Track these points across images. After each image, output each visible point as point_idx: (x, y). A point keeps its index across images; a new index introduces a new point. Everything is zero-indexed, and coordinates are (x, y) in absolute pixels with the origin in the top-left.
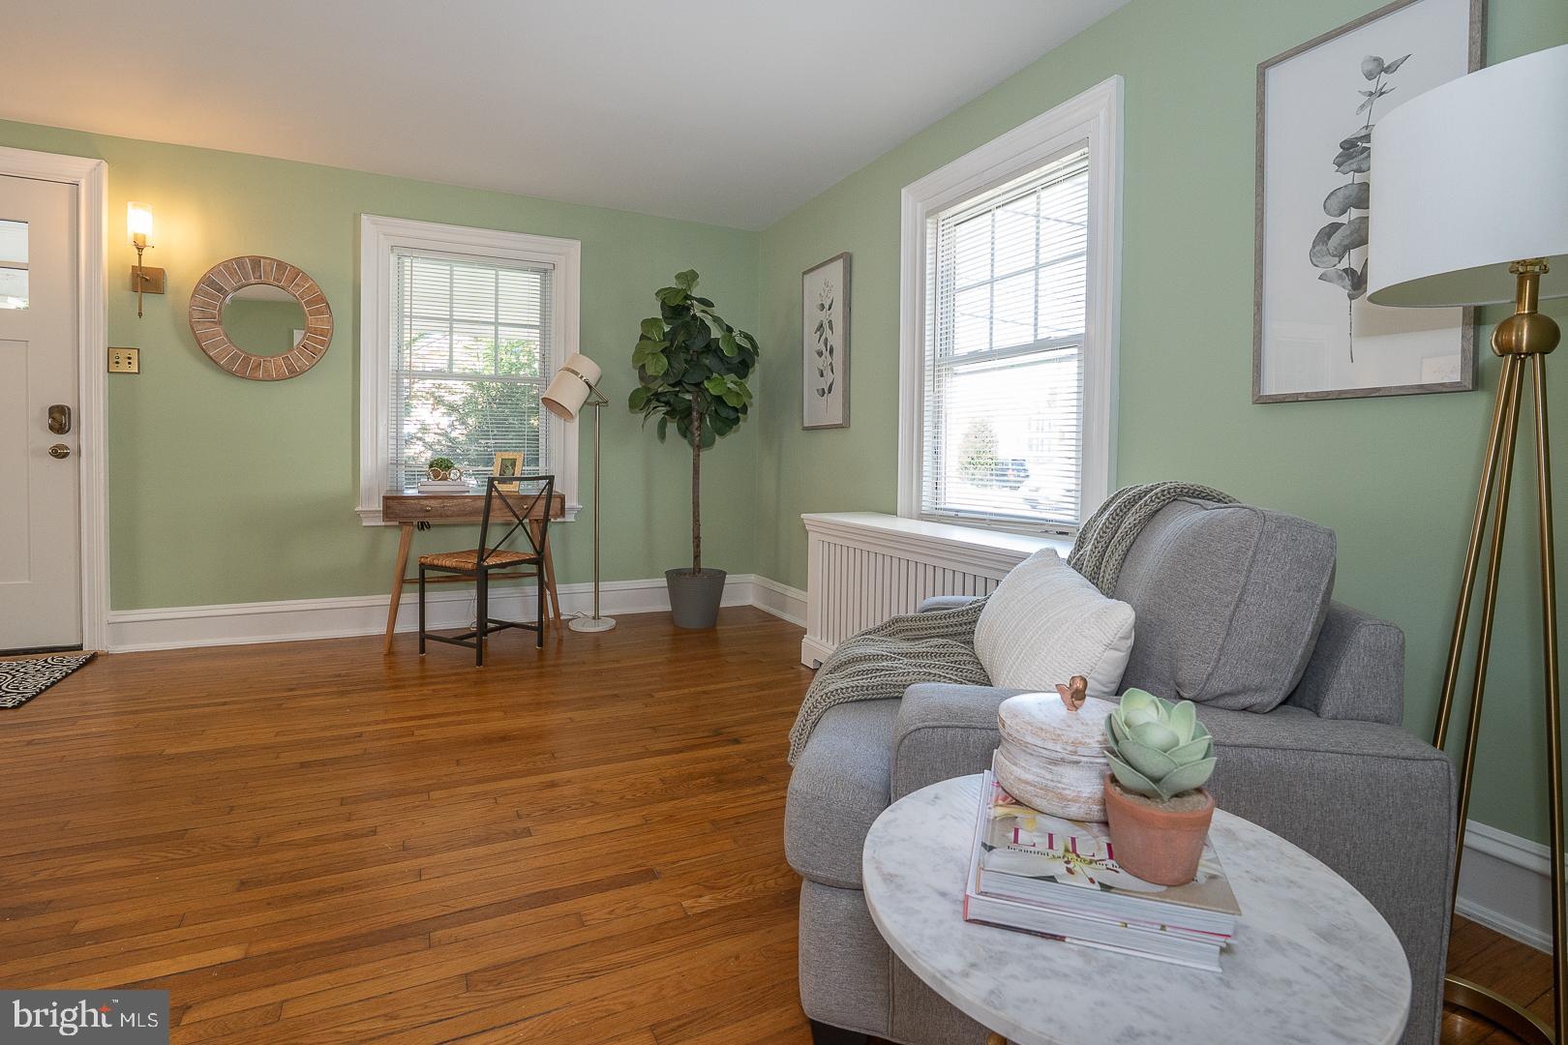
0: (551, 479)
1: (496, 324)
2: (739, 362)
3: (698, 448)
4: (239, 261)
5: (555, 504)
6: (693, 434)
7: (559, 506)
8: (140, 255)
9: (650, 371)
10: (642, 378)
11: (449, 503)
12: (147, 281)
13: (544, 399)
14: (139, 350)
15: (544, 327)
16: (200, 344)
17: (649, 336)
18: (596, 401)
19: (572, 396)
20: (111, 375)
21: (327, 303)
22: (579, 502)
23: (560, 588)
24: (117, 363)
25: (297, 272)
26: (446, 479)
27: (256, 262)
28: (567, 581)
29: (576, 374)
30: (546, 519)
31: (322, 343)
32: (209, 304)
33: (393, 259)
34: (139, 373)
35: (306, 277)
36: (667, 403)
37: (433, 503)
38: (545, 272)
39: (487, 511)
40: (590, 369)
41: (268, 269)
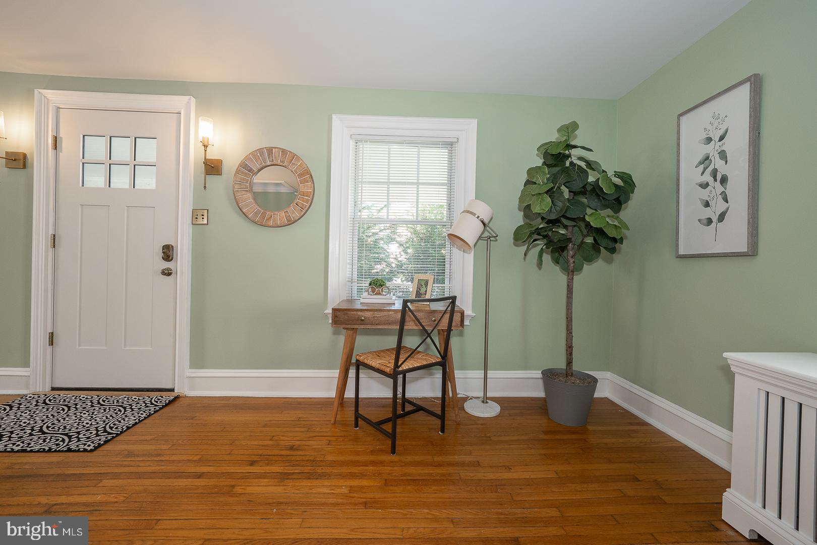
0: (453, 299)
1: (418, 184)
2: (614, 200)
3: (571, 272)
4: (260, 151)
5: (457, 318)
6: (567, 262)
7: (460, 319)
8: (205, 150)
9: (536, 209)
10: (526, 216)
11: (378, 314)
12: (212, 168)
13: (450, 235)
14: (208, 210)
15: (450, 185)
16: (238, 204)
17: (534, 180)
18: (487, 235)
19: (470, 231)
20: (194, 226)
21: (311, 175)
22: (473, 311)
23: (458, 374)
24: (196, 218)
25: (294, 156)
26: (379, 294)
27: (270, 150)
28: (463, 368)
29: (474, 214)
30: (449, 330)
31: (307, 201)
32: (244, 179)
33: (352, 143)
34: (207, 224)
35: (298, 159)
36: (545, 237)
37: (368, 314)
38: (450, 145)
39: (403, 322)
40: (484, 210)
41: (277, 155)
